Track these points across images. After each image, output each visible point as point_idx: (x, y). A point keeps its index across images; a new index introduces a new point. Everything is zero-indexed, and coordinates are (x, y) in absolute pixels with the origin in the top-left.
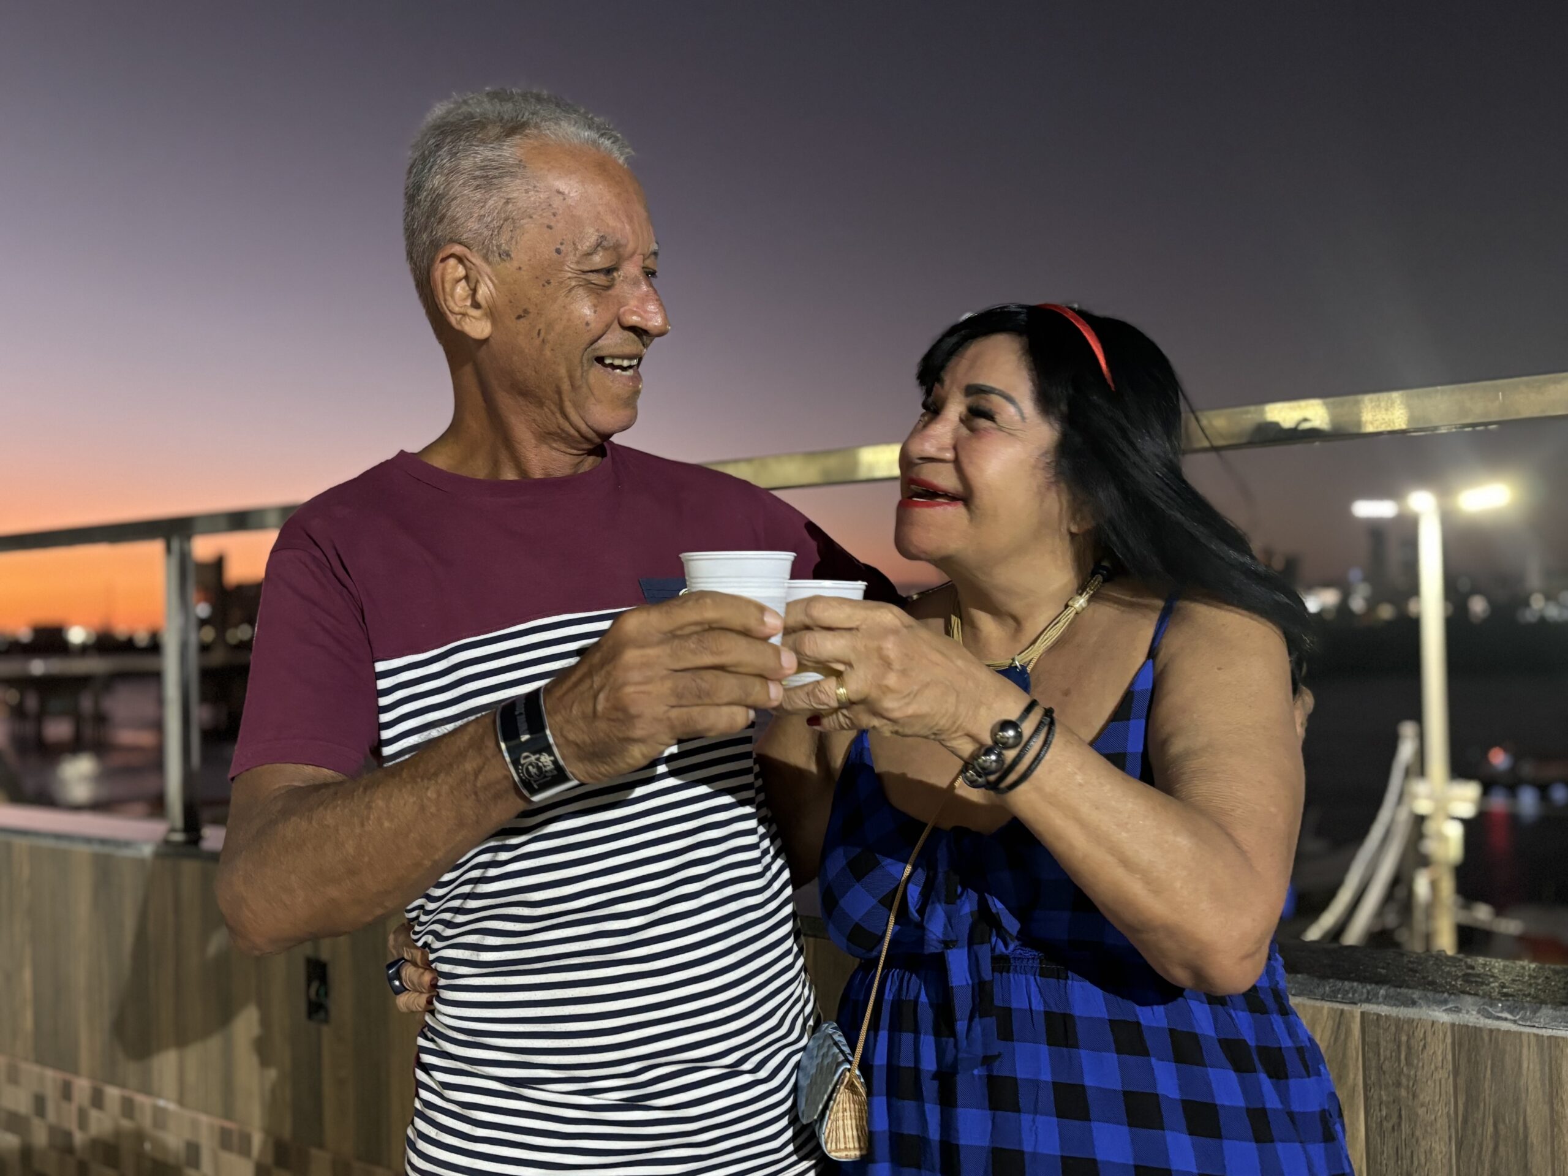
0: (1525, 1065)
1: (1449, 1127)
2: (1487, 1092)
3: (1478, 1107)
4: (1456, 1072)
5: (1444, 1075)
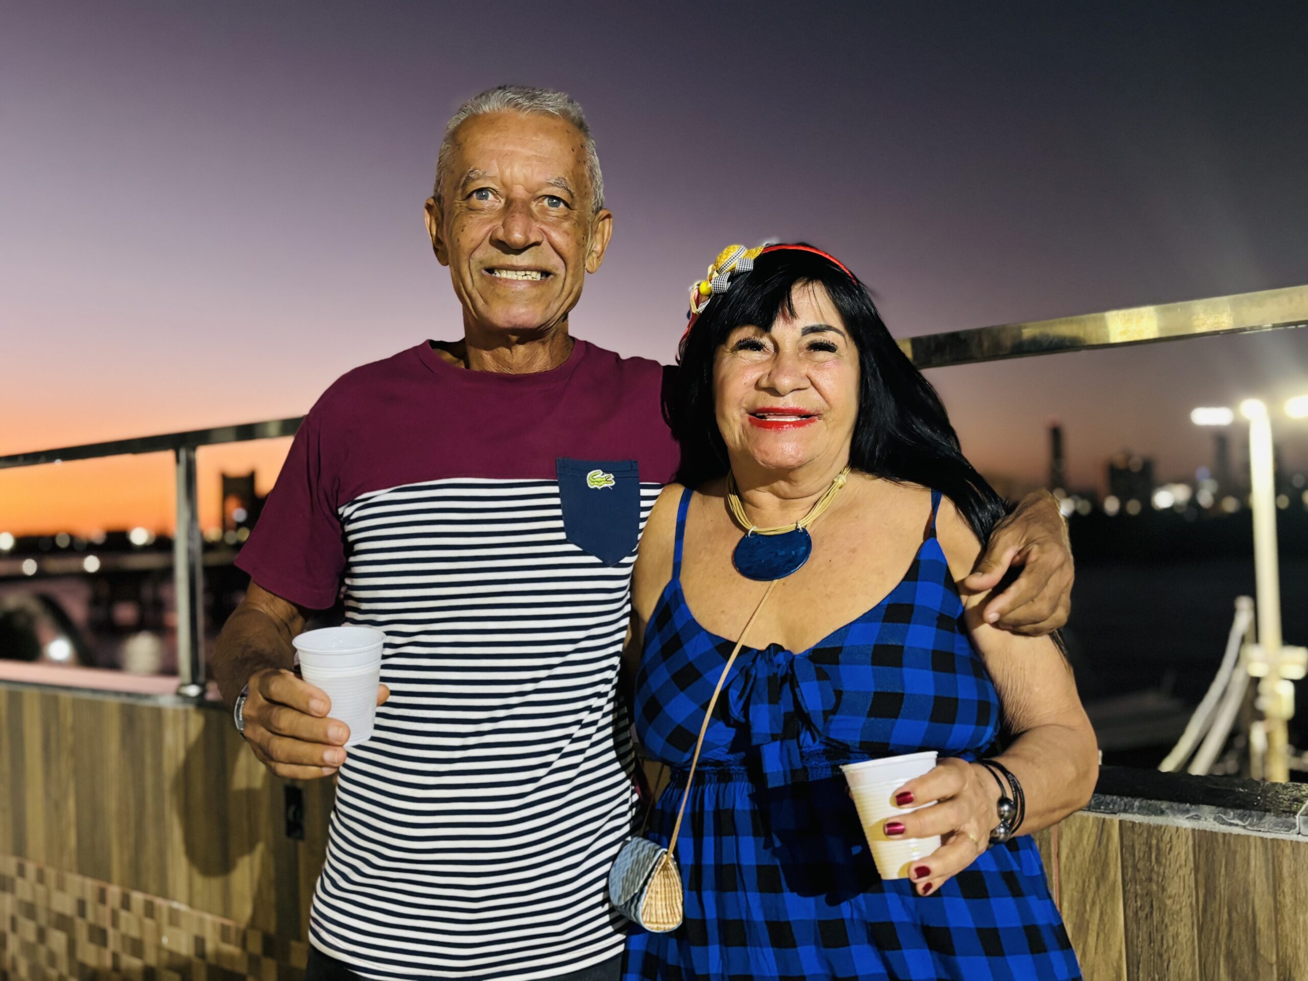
0: (1253, 863)
1: (1192, 915)
2: (1222, 887)
3: (1215, 898)
4: (1196, 869)
5: (1187, 871)
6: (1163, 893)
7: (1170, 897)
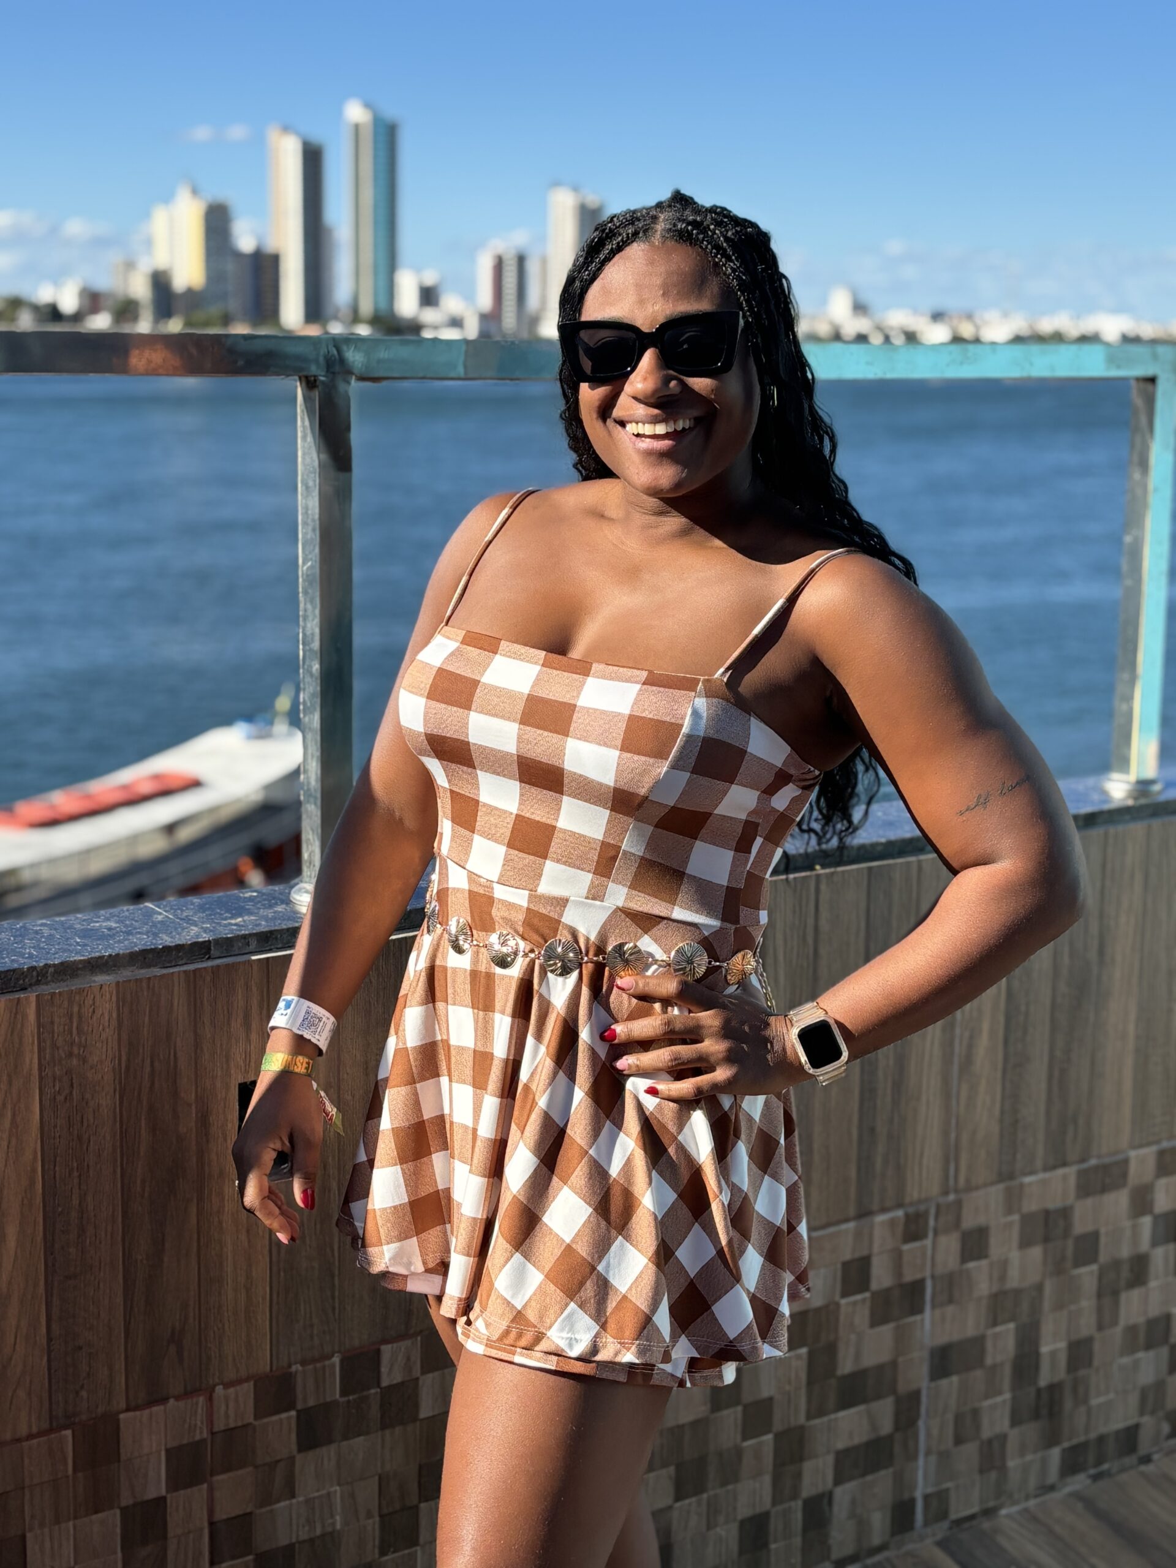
1: (114, 1080)
2: (146, 1038)
3: (138, 1053)
4: (120, 1027)
5: (110, 1032)
6: (84, 1064)
7: (92, 1068)
